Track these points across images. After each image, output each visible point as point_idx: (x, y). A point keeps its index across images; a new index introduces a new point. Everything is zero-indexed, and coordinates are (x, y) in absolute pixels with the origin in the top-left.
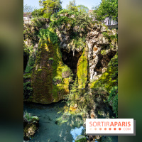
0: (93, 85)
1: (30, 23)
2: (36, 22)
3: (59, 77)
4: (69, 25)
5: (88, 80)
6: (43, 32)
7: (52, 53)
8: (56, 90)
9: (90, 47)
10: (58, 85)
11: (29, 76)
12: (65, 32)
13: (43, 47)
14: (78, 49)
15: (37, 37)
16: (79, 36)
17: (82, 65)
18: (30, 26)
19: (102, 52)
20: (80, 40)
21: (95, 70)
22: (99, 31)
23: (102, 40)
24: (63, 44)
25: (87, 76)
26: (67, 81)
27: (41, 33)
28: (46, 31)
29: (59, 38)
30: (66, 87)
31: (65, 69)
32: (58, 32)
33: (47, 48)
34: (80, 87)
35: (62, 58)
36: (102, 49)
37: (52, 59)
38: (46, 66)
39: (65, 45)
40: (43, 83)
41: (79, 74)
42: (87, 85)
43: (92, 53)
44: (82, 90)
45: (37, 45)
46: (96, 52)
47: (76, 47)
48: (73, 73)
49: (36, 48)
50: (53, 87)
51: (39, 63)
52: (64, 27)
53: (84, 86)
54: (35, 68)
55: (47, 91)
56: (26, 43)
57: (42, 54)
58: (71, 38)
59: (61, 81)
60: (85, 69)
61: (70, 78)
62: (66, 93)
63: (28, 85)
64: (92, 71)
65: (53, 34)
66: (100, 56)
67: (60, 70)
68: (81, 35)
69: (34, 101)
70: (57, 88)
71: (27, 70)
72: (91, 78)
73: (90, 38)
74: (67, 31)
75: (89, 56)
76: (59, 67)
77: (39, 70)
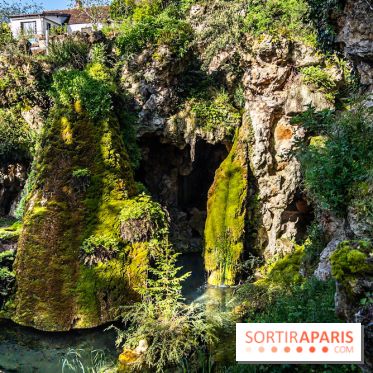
18: (20, 64)
33: (67, 135)
37: (84, 170)
38: (64, 199)
39: (158, 121)
51: (40, 187)
59: (117, 253)
63: (6, 262)
75: (255, 161)
76: (113, 203)
77: (38, 210)
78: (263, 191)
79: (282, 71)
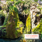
0: (33, 30)
1: (6, 4)
2: (8, 3)
3: (18, 27)
4: (22, 4)
5: (31, 28)
6: (11, 7)
7: (15, 16)
8: (17, 33)
9: (32, 13)
10: (18, 30)
11: (5, 26)
12: (20, 7)
13: (11, 13)
14: (26, 14)
15: (8, 10)
16: (27, 9)
17: (28, 21)
18: (5, 5)
19: (37, 15)
20: (27, 10)
21: (34, 24)
22: (36, 6)
23: (37, 10)
24: (20, 12)
25: (31, 26)
26: (22, 28)
27: (10, 8)
28: (12, 7)
29: (18, 10)
30: (21, 31)
31: (21, 23)
32: (17, 7)
33: (13, 14)
34: (27, 31)
35: (20, 18)
36: (37, 14)
37: (15, 19)
38: (13, 22)
39: (20, 13)
40: (11, 29)
41: (27, 25)
42: (31, 30)
43: (33, 16)
44: (28, 32)
45: (8, 13)
46: (34, 15)
47: (25, 13)
48: (24, 25)
49: (8, 14)
50: (16, 31)
51: (9, 21)
52: (20, 5)
53: (29, 30)
54: (7, 23)
55: (13, 33)
56: (4, 12)
57: (10, 17)
58: (23, 10)
59: (19, 29)
60: (30, 23)
61: (23, 27)
62: (21, 34)
63: (5, 30)
64: (33, 24)
65: (15, 8)
66: (36, 17)
67: (19, 24)
68: (27, 8)
69: (7, 37)
70: (17, 32)
71: (4, 24)
72: (33, 27)
73: (31, 9)
74: (21, 7)
75: (31, 17)
76: (18, 22)
77: (9, 24)
78: (32, 21)
79: (35, 7)
